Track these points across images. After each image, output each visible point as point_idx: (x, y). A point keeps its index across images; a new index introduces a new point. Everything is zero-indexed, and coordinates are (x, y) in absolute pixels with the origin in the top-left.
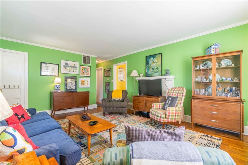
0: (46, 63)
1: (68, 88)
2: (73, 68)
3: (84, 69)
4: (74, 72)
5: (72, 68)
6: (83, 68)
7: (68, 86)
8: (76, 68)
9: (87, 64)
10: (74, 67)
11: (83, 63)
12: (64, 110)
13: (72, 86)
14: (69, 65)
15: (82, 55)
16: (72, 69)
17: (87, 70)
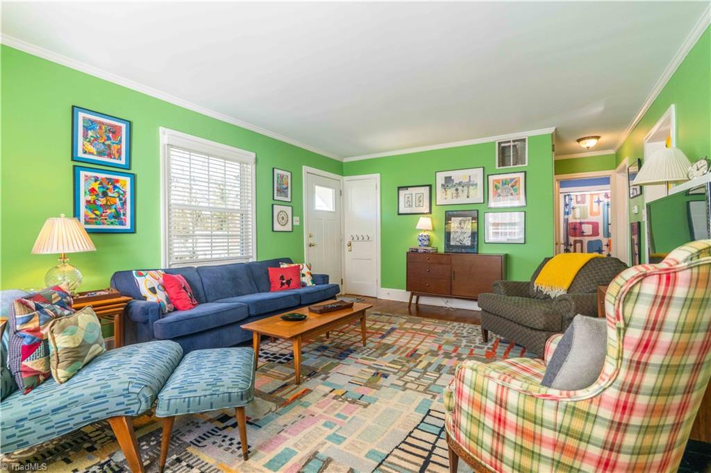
0: (406, 188)
1: (452, 243)
2: (465, 188)
3: (500, 185)
4: (468, 197)
5: (463, 187)
6: (498, 181)
7: (452, 237)
8: (476, 185)
9: (512, 166)
10: (469, 184)
11: (497, 168)
12: (444, 299)
13: (462, 238)
14: (455, 182)
15: (495, 142)
16: (463, 191)
17: (512, 186)
